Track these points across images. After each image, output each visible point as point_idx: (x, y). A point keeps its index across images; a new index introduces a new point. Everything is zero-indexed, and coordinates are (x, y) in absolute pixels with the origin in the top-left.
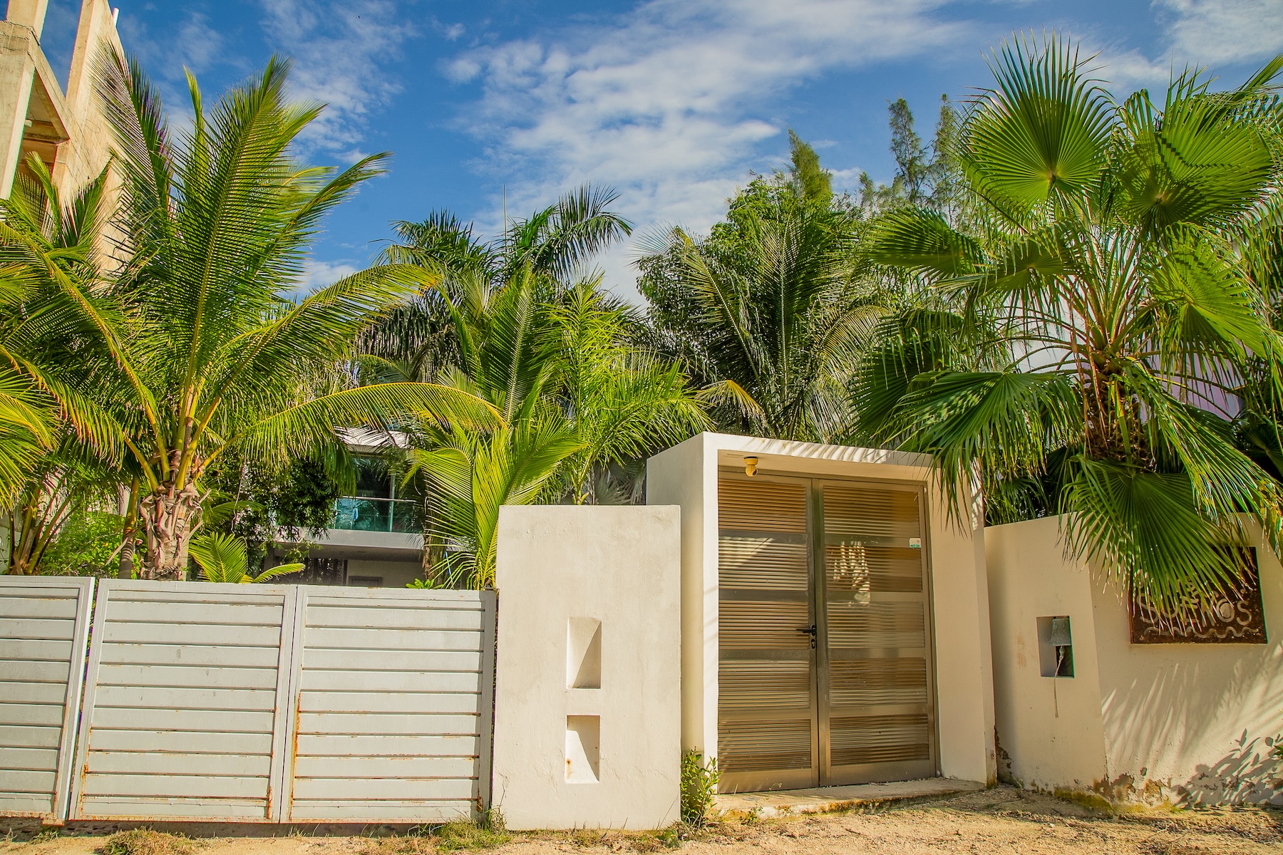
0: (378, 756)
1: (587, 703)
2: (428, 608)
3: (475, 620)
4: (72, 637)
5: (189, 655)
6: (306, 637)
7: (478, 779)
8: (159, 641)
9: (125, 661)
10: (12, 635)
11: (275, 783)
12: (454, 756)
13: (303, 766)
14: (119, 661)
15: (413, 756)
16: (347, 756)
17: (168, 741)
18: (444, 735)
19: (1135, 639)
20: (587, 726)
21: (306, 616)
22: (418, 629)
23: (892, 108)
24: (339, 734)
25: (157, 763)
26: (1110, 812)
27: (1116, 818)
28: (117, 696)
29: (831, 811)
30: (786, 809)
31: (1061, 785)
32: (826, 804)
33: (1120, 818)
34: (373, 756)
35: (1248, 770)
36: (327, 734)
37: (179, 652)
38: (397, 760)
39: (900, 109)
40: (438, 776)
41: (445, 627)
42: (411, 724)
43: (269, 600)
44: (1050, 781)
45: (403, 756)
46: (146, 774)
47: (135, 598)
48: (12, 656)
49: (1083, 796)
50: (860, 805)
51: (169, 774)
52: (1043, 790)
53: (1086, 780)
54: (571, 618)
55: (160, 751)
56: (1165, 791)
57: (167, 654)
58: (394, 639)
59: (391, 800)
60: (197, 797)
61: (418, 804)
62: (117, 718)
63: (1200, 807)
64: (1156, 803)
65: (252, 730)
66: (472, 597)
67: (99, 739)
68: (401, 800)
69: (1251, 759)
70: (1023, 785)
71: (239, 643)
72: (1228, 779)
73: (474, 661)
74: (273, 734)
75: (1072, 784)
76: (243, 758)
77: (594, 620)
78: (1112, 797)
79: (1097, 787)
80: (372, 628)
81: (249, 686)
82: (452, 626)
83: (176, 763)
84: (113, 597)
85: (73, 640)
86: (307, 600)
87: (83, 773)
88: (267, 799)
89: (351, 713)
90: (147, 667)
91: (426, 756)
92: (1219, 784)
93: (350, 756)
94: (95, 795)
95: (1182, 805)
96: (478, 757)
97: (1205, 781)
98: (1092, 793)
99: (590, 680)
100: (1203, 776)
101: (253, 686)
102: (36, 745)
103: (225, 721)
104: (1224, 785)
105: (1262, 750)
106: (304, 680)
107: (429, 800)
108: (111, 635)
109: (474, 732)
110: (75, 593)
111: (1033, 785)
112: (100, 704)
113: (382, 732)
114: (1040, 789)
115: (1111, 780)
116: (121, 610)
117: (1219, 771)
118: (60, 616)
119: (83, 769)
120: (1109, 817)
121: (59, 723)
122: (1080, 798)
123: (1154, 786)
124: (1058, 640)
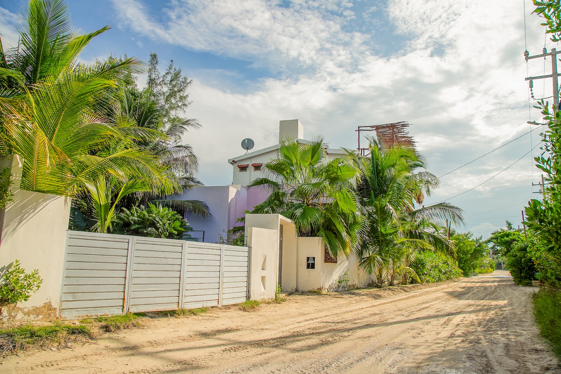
1: (264, 273)
2: (241, 251)
3: (246, 254)
7: (247, 292)
8: (198, 259)
9: (192, 265)
19: (325, 262)
23: (151, 55)
26: (321, 293)
29: (285, 296)
30: (282, 296)
31: (309, 290)
37: (202, 262)
41: (243, 256)
43: (218, 248)
46: (196, 295)
47: (193, 247)
52: (305, 291)
53: (315, 288)
54: (262, 254)
57: (200, 263)
64: (325, 292)
66: (245, 248)
70: (300, 291)
73: (246, 269)
74: (219, 283)
75: (312, 289)
77: (265, 255)
78: (321, 291)
79: (318, 289)
80: (234, 256)
84: (189, 246)
85: (181, 259)
87: (184, 296)
88: (218, 300)
94: (187, 303)
95: (328, 292)
97: (330, 288)
98: (317, 291)
102: (173, 289)
105: (334, 282)
106: (224, 269)
108: (187, 257)
109: (246, 286)
110: (181, 245)
111: (303, 291)
112: (187, 277)
115: (321, 288)
117: (330, 286)
118: (178, 251)
120: (320, 295)
121: (179, 283)
122: (314, 292)
123: (325, 288)
124: (311, 262)
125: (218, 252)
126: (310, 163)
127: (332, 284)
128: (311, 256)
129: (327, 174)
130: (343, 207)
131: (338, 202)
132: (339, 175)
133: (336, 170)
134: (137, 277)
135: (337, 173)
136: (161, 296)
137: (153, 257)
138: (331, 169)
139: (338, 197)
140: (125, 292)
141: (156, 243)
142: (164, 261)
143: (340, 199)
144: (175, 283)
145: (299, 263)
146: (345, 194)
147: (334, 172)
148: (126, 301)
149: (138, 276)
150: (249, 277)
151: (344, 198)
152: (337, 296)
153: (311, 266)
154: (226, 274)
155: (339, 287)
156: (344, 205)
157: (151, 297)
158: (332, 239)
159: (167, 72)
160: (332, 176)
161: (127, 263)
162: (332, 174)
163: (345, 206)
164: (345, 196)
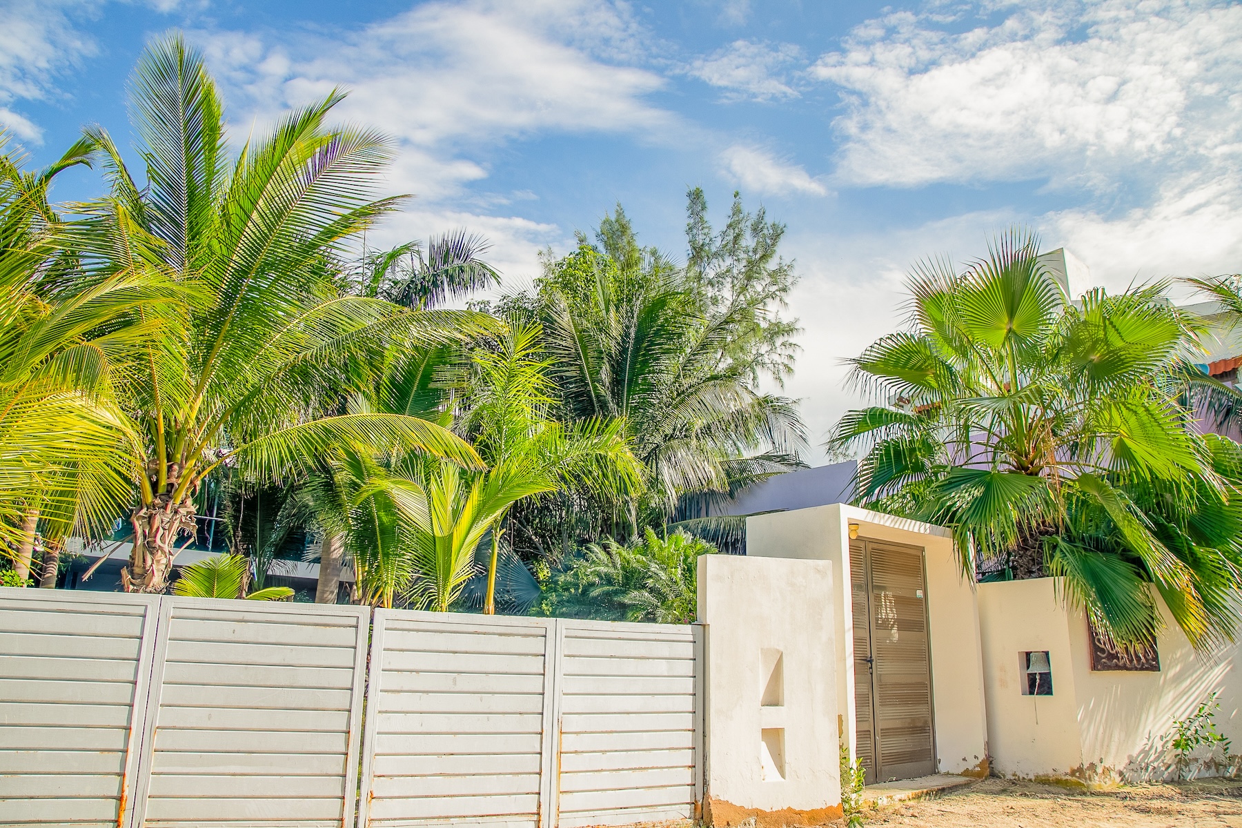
0: (623, 770)
1: (773, 717)
2: (655, 640)
3: (688, 650)
4: (352, 666)
5: (464, 683)
6: (565, 665)
7: (694, 785)
8: (435, 669)
9: (405, 689)
10: (286, 663)
11: (544, 798)
12: (676, 767)
13: (567, 782)
14: (399, 689)
15: (648, 768)
16: (599, 771)
17: (448, 764)
18: (669, 749)
19: (1094, 668)
20: (773, 737)
21: (565, 646)
22: (648, 658)
23: (689, 195)
24: (591, 752)
25: (440, 786)
26: (1085, 790)
27: (1088, 794)
28: (397, 723)
29: (913, 798)
30: (891, 797)
31: (1041, 773)
32: (910, 793)
33: (1091, 794)
34: (619, 770)
35: (1152, 758)
36: (582, 752)
37: (455, 680)
38: (637, 772)
39: (696, 197)
40: (666, 784)
41: (668, 656)
42: (646, 740)
43: (533, 631)
44: (1031, 770)
45: (641, 768)
46: (426, 797)
47: (411, 627)
48: (287, 683)
49: (1061, 780)
50: (927, 793)
51: (448, 796)
52: (1024, 778)
53: (1063, 766)
54: (762, 649)
55: (441, 774)
56: (1113, 774)
57: (443, 682)
58: (631, 667)
59: (632, 807)
60: (475, 816)
61: (652, 810)
62: (399, 744)
63: (1131, 784)
64: (1109, 783)
65: (522, 751)
66: (686, 630)
67: (383, 765)
68: (640, 807)
69: (1153, 751)
70: (1004, 776)
71: (508, 671)
72: (1143, 764)
73: (688, 685)
74: (541, 754)
75: (1051, 772)
76: (516, 777)
77: (778, 651)
78: (1086, 779)
79: (1073, 773)
80: (615, 657)
81: (518, 711)
82: (672, 656)
83: (455, 785)
84: (390, 626)
85: (354, 668)
86: (564, 632)
87: (369, 798)
88: (538, 814)
89: (602, 732)
90: (425, 695)
91: (657, 768)
92: (1139, 768)
93: (602, 770)
94: (380, 820)
95: (1122, 784)
96: (694, 767)
97: (1132, 766)
98: (1069, 777)
99: (773, 699)
100: (1131, 762)
101: (522, 711)
102: (319, 772)
103: (497, 743)
104: (1142, 769)
105: (1159, 745)
106: (567, 704)
107: (659, 805)
108: (389, 663)
109: (691, 746)
110: (353, 621)
111: (1014, 775)
112: (382, 731)
113: (625, 748)
114: (1021, 778)
115: (1085, 767)
116: (396, 640)
117: (1139, 759)
118: (338, 644)
119: (369, 794)
120: (1084, 794)
121: (343, 750)
122: (1058, 782)
123: (1107, 770)
124: (1037, 669)
125: (536, 645)
126: (1010, 330)
127: (1146, 753)
128: (1036, 647)
129: (1072, 355)
130: (1151, 461)
131: (1128, 442)
132: (1120, 350)
133: (1101, 335)
134: (174, 728)
135: (1106, 341)
136: (269, 794)
137: (240, 660)
138: (1084, 335)
139: (1123, 427)
140: (124, 775)
141: (248, 616)
142: (282, 676)
143: (1130, 430)
144: (328, 750)
145: (996, 673)
146: (1141, 410)
147: (1095, 343)
148: (128, 805)
149: (178, 725)
150: (701, 731)
151: (1142, 425)
152: (1156, 804)
153: (1040, 684)
154: (572, 723)
155: (1183, 762)
156: (1150, 450)
157: (228, 794)
158: (1115, 581)
159: (729, 221)
160: (1095, 357)
161: (135, 683)
162: (1093, 348)
163: (1155, 453)
164: (1145, 418)
